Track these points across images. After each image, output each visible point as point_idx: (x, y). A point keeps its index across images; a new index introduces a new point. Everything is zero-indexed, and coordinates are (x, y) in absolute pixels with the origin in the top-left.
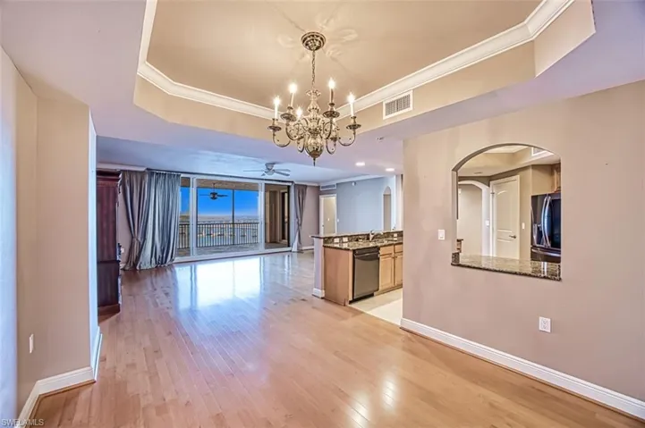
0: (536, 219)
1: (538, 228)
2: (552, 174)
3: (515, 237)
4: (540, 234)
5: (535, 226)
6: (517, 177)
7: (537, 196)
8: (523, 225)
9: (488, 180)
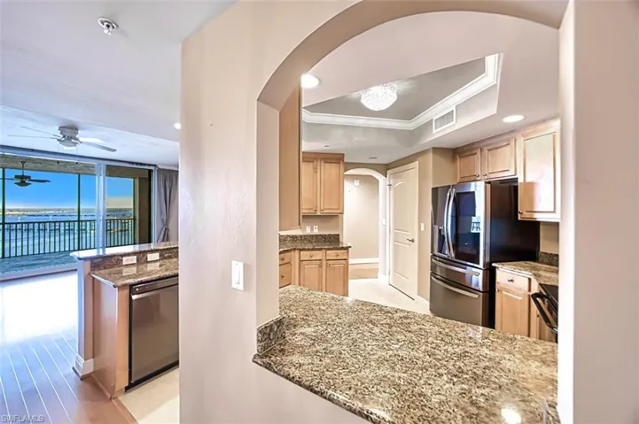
0: (437, 218)
1: (440, 231)
2: (454, 160)
3: (413, 241)
4: (442, 238)
5: (436, 228)
6: (416, 163)
7: (437, 188)
8: (422, 225)
9: (385, 169)
